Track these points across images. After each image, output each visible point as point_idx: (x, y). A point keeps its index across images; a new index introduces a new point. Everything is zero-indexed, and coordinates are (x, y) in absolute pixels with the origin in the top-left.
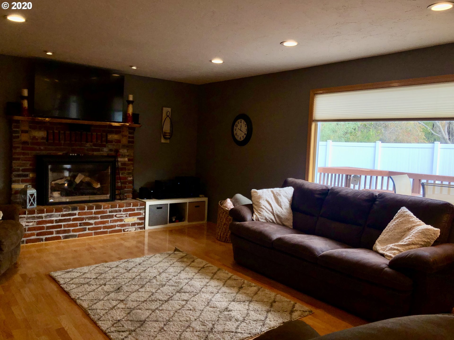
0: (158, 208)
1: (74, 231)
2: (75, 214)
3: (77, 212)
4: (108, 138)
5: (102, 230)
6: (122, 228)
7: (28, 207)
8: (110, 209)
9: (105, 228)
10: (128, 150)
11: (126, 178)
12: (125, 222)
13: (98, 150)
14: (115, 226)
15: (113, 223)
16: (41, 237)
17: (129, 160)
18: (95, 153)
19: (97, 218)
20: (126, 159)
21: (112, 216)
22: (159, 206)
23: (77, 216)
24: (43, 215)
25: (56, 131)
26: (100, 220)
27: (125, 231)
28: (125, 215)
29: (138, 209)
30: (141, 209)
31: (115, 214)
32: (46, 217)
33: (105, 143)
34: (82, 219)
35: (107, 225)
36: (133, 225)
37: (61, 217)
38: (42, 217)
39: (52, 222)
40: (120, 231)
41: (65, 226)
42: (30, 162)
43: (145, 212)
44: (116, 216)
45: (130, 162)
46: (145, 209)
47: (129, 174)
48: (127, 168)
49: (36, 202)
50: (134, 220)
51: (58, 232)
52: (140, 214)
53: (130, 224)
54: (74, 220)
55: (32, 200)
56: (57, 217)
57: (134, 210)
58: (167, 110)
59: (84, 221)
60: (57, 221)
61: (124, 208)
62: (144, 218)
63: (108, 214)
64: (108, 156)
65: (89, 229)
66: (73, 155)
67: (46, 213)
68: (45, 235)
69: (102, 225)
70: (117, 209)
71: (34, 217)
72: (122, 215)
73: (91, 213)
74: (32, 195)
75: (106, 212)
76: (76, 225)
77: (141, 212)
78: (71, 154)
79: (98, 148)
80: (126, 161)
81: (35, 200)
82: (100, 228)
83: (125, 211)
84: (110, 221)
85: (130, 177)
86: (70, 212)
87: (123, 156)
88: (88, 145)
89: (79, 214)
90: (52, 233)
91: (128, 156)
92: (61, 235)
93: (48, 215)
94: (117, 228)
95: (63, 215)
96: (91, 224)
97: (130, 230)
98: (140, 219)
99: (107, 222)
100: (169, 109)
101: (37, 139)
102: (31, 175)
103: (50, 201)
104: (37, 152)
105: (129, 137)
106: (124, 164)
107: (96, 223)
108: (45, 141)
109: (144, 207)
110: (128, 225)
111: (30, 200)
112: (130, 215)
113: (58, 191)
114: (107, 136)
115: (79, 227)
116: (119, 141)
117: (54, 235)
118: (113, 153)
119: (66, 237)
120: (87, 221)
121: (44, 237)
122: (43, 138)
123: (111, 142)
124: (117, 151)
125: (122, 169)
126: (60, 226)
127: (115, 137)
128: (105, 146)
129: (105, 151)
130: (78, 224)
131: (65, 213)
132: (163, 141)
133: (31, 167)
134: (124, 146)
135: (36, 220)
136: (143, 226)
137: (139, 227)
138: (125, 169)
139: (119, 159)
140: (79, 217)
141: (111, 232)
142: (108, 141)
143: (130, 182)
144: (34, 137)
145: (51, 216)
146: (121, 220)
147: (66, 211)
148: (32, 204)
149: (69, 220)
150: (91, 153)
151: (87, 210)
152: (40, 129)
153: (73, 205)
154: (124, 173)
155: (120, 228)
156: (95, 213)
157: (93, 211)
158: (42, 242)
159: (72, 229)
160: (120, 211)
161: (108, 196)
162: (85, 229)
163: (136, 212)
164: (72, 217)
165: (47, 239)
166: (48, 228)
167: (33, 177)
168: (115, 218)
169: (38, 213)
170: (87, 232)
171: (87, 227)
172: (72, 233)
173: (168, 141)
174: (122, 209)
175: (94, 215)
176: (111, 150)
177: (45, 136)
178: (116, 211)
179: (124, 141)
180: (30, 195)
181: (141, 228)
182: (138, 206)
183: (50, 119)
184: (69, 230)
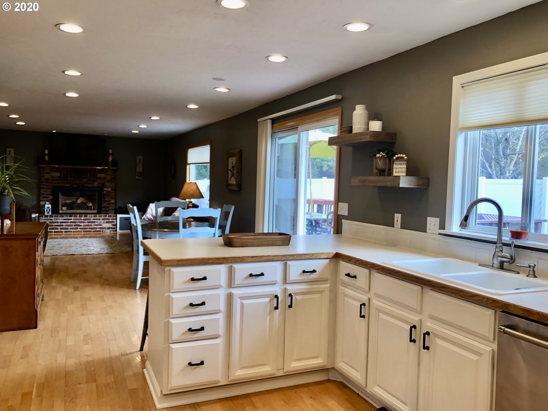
0: (125, 219)
1: (71, 229)
2: (71, 219)
3: (73, 218)
4: (98, 176)
5: (88, 230)
6: (102, 230)
7: (46, 214)
8: (93, 218)
9: (90, 228)
10: (111, 183)
11: (110, 201)
12: (103, 226)
13: (91, 184)
14: (97, 228)
15: (95, 226)
16: (52, 230)
17: (112, 190)
18: (90, 185)
19: (85, 222)
20: (110, 189)
21: (94, 222)
22: (126, 218)
23: (72, 221)
24: (53, 218)
25: (65, 173)
26: (87, 224)
27: (103, 232)
28: (103, 222)
29: (111, 219)
30: (114, 219)
31: (96, 221)
32: (54, 219)
33: (95, 179)
34: (76, 222)
35: (91, 227)
36: (109, 228)
37: (63, 220)
38: (52, 220)
39: (58, 222)
40: (100, 231)
41: (65, 225)
42: (50, 190)
43: (117, 221)
44: (97, 222)
45: (112, 191)
46: (116, 219)
47: (112, 198)
48: (111, 194)
49: (51, 212)
50: (110, 225)
51: (61, 229)
52: (113, 222)
53: (107, 228)
54: (71, 222)
55: (48, 211)
56: (61, 220)
57: (109, 219)
58: (140, 158)
59: (77, 224)
60: (61, 222)
61: (102, 218)
62: (116, 225)
63: (92, 221)
64: (98, 187)
65: (80, 228)
66: (75, 186)
67: (54, 217)
68: (54, 229)
69: (88, 227)
70: (98, 218)
71: (48, 219)
72: (101, 222)
73: (81, 219)
74: (48, 208)
75: (91, 219)
76: (72, 226)
77: (114, 221)
78: (74, 186)
79: (92, 182)
80: (110, 190)
81: (50, 210)
82: (87, 228)
83: (103, 219)
84: (93, 225)
85: (113, 200)
86: (68, 218)
87: (108, 187)
88: (85, 180)
89: (74, 219)
90: (58, 229)
91: (111, 187)
92: (63, 230)
93: (55, 219)
94: (98, 230)
95: (64, 219)
96: (81, 226)
97: (106, 231)
98: (113, 225)
99: (91, 225)
100: (142, 157)
101: (54, 177)
102: (51, 197)
103: (60, 212)
104: (54, 184)
105: (112, 176)
106: (108, 192)
107: (84, 225)
108: (59, 178)
109: (116, 218)
110: (105, 228)
111: (47, 211)
112: (107, 222)
113: (66, 207)
114: (97, 175)
115: (74, 227)
116: (104, 178)
117: (59, 230)
118: (100, 185)
119: (66, 232)
120: (79, 224)
121: (53, 231)
122: (57, 177)
123: (100, 178)
124: (103, 184)
125: (107, 195)
126: (63, 226)
127: (103, 175)
128: (96, 181)
129: (96, 184)
130: (73, 225)
131: (65, 218)
132: (137, 178)
133: (50, 193)
134: (108, 181)
135: (49, 221)
136: (116, 229)
137: (113, 230)
138: (109, 195)
139: (105, 189)
140: (74, 221)
141: (94, 231)
142: (97, 178)
143: (113, 203)
144: (52, 176)
145: (57, 219)
146: (101, 225)
147: (66, 217)
148: (48, 213)
149: (68, 222)
150: (86, 185)
151: (79, 217)
152: (56, 171)
153: (71, 215)
154: (108, 198)
155: (99, 230)
156: (84, 219)
157: (83, 218)
158: (52, 233)
159: (69, 227)
160: (100, 219)
161: (96, 211)
162: (77, 228)
163: (110, 220)
164: (70, 221)
165: (55, 232)
166: (56, 226)
167: (51, 198)
168: (96, 223)
169: (50, 217)
170: (79, 230)
171: (79, 227)
172: (69, 230)
173: (141, 178)
174: (101, 218)
175: (83, 221)
176: (100, 184)
177: (59, 175)
178: (97, 219)
179: (109, 178)
180: (47, 207)
181: (114, 231)
182: (111, 217)
183: (58, 166)
184: (68, 228)
